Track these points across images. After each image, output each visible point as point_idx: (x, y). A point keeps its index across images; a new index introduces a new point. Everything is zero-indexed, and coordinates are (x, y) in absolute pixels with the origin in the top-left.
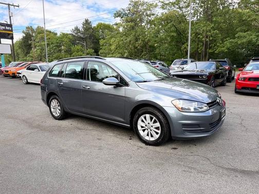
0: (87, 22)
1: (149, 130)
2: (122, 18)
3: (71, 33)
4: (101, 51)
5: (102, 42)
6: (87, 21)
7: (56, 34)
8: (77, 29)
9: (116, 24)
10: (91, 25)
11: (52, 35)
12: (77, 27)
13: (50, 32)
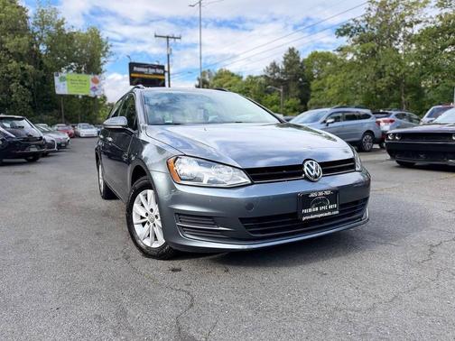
0: (292, 53)
1: (151, 224)
2: (351, 36)
3: (263, 73)
4: (312, 101)
5: (314, 85)
6: (291, 50)
7: (242, 77)
8: (274, 66)
9: (341, 50)
10: (299, 58)
11: (235, 79)
12: (274, 63)
13: (233, 75)
